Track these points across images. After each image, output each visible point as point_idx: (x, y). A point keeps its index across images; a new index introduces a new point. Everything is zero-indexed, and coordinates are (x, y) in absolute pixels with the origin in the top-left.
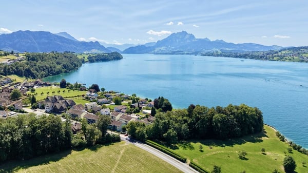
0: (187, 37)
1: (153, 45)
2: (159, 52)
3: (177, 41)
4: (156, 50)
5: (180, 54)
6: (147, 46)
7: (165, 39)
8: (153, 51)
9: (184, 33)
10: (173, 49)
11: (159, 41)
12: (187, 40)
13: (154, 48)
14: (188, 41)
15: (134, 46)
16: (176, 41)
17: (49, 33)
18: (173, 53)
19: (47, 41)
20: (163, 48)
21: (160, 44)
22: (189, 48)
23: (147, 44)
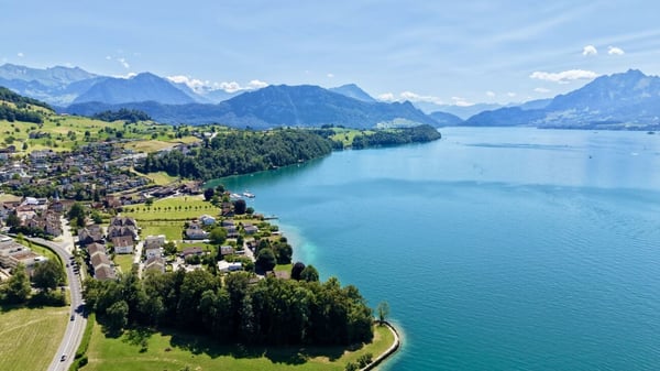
0: (642, 83)
1: (543, 106)
2: (556, 123)
3: (611, 95)
4: (548, 119)
5: (611, 129)
6: (524, 109)
7: (576, 91)
8: (540, 121)
9: (636, 75)
10: (596, 116)
11: (560, 96)
12: (640, 91)
13: (542, 113)
14: (645, 95)
15: (492, 109)
16: (607, 95)
17: (317, 87)
18: (592, 126)
19: (312, 104)
20: (566, 114)
21: (560, 102)
22: (644, 112)
23: (528, 103)
